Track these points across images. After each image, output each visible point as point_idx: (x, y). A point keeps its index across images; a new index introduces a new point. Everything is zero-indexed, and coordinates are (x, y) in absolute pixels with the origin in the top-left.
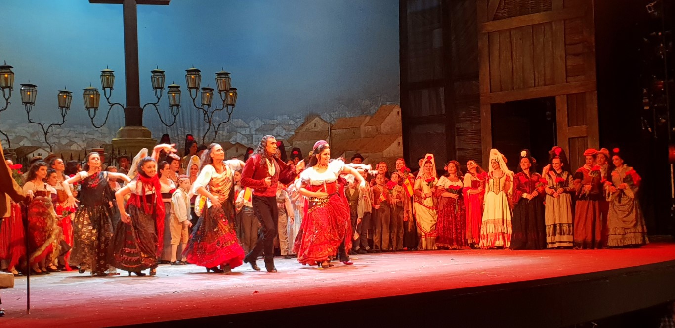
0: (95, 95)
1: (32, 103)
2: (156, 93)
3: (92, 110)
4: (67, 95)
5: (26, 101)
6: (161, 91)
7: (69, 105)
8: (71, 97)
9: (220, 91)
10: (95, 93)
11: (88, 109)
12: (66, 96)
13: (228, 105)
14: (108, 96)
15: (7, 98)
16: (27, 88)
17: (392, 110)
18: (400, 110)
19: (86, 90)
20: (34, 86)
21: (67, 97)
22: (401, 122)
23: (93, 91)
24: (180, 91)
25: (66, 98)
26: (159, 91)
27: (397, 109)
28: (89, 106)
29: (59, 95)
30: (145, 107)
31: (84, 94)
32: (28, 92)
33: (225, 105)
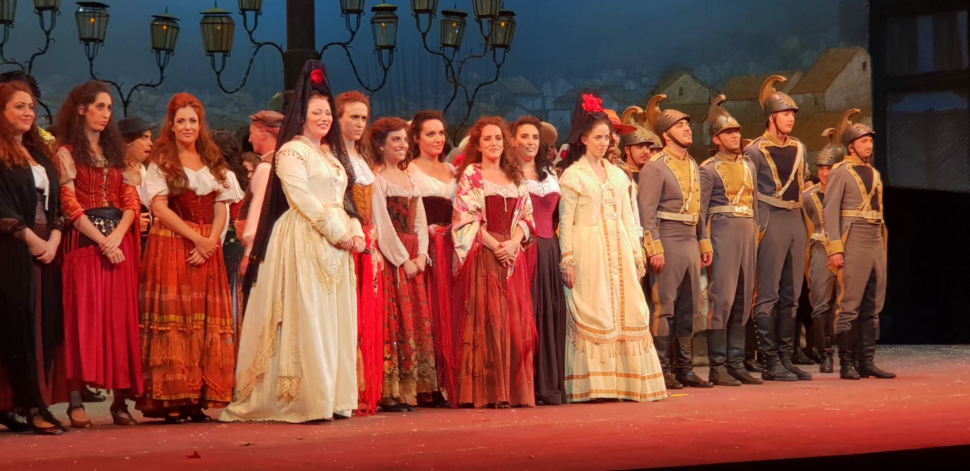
0: (225, 26)
1: (99, 41)
2: (348, 21)
3: (219, 56)
4: (170, 24)
5: (87, 36)
6: (359, 17)
7: (174, 47)
8: (178, 29)
9: (479, 18)
10: (224, 20)
11: (210, 53)
12: (168, 26)
13: (495, 46)
14: (250, 26)
15: (47, 30)
16: (89, 10)
17: (850, 60)
18: (868, 60)
19: (207, 15)
20: (103, 6)
21: (170, 30)
22: (869, 86)
23: (221, 17)
24: (397, 18)
25: (167, 31)
26: (353, 17)
27: (861, 58)
28: (212, 48)
29: (152, 25)
30: (325, 51)
31: (202, 23)
32: (90, 17)
33: (489, 47)
